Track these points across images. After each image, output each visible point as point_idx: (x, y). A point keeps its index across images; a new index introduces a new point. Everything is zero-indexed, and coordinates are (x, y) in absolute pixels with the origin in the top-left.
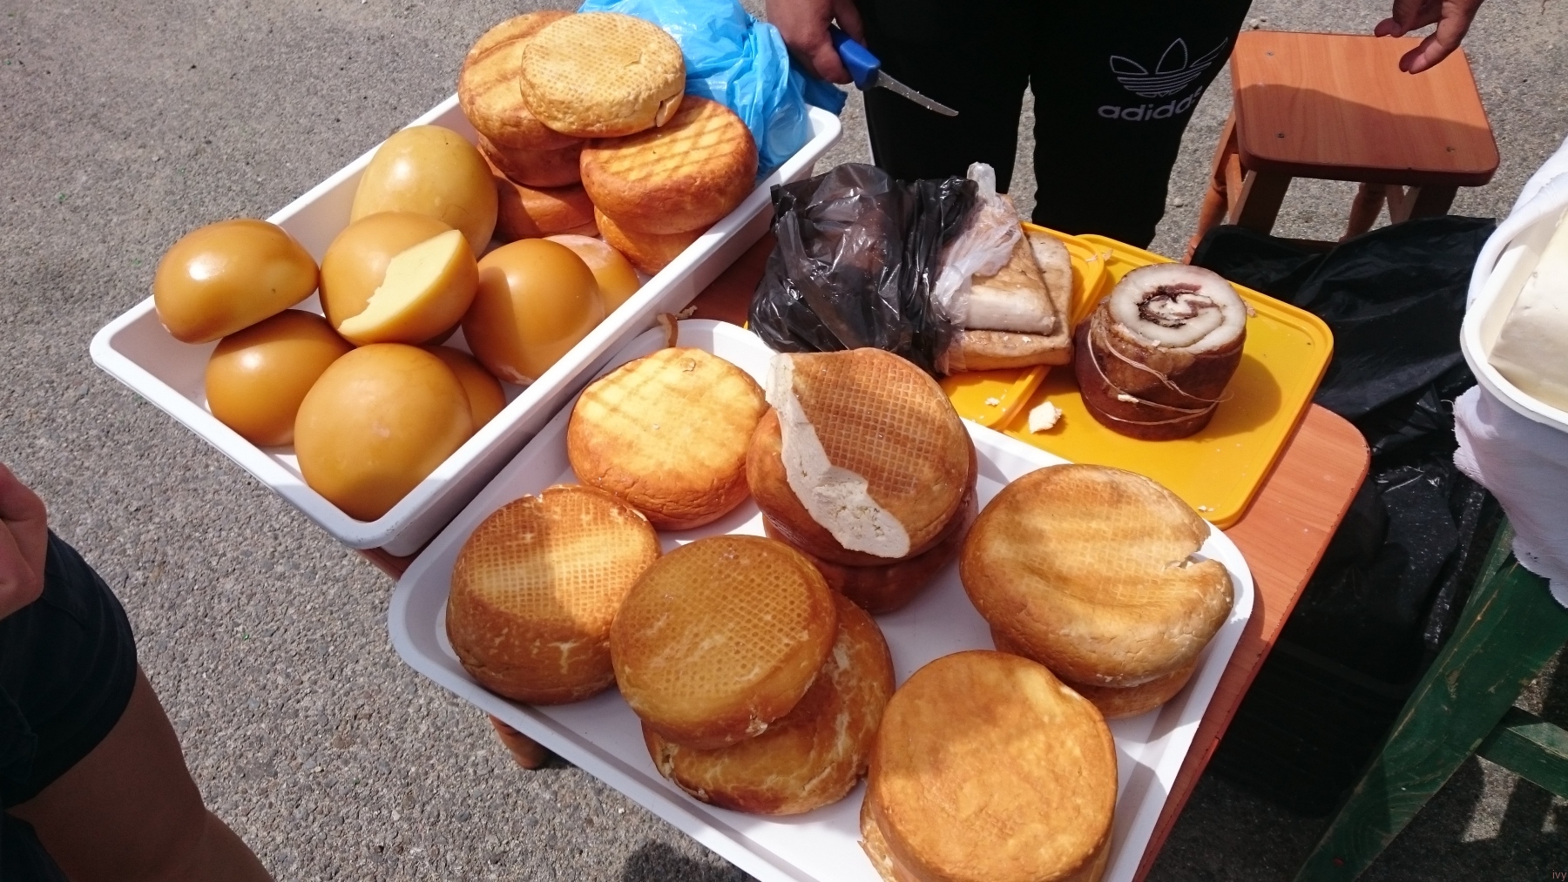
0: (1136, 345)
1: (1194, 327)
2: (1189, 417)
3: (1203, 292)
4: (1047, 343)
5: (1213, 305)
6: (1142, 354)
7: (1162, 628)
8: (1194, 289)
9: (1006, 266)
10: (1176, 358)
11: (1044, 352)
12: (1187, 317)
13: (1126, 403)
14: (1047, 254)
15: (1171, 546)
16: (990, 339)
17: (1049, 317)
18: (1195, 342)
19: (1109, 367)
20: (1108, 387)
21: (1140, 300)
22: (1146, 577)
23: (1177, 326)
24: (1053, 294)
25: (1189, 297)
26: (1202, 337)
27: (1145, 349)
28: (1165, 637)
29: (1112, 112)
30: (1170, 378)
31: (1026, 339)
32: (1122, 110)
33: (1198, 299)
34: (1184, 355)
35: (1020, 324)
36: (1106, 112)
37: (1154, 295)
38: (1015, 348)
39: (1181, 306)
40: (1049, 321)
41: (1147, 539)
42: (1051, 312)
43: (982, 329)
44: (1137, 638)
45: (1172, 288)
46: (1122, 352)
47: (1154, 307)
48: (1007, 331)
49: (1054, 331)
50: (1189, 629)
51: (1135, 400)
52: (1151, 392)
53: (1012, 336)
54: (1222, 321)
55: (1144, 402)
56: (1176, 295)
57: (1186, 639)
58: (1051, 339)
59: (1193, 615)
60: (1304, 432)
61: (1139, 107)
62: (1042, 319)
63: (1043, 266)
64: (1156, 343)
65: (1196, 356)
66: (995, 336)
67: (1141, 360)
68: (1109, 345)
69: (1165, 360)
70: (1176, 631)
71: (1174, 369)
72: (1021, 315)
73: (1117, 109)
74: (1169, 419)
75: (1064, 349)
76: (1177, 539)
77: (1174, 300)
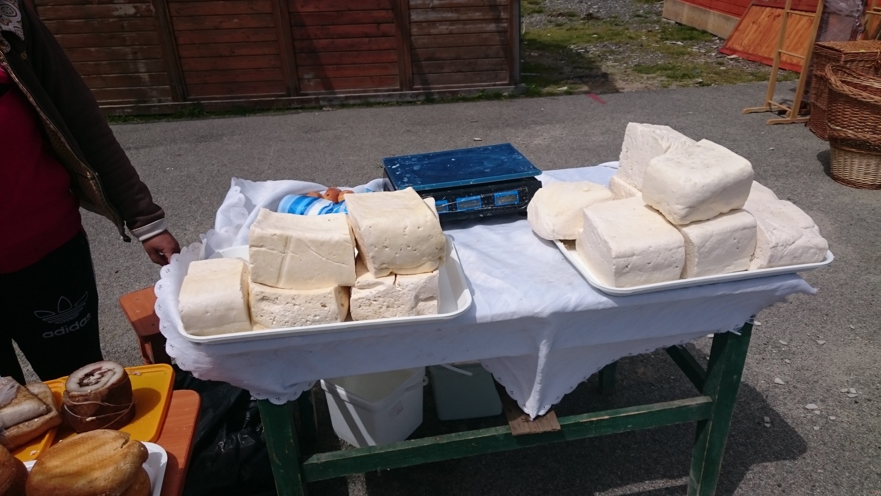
0: (82, 396)
1: (104, 380)
2: (123, 415)
3: (104, 368)
4: (47, 417)
5: (109, 370)
6: (86, 397)
7: (115, 466)
8: (100, 369)
9: (16, 397)
10: (100, 393)
11: (47, 421)
12: (100, 378)
13: (92, 421)
14: (37, 389)
15: (114, 444)
16: (19, 427)
17: (43, 406)
18: (105, 384)
19: (77, 411)
20: (81, 419)
21: (78, 381)
22: (107, 457)
23: (97, 383)
24: (44, 400)
25: (99, 372)
26: (108, 381)
27: (86, 395)
28: (118, 468)
29: (50, 335)
30: (102, 402)
31: (36, 420)
32: (53, 332)
33: (103, 371)
34: (103, 390)
35: (31, 415)
36: (46, 335)
37: (84, 378)
38: (33, 425)
39: (97, 376)
40: (43, 408)
41: (103, 447)
42: (43, 404)
43: (13, 426)
44: (107, 474)
45: (90, 372)
46: (78, 401)
47: (85, 381)
48: (26, 421)
49: (48, 411)
50: (128, 462)
51: (94, 418)
52: (98, 410)
53: (29, 422)
54: (114, 373)
55: (98, 417)
56: (93, 374)
57: (128, 466)
58: (48, 415)
59: (127, 457)
60: (174, 401)
61: (61, 328)
62: (39, 409)
63: (36, 394)
64: (89, 391)
65: (108, 388)
66: (21, 426)
67: (87, 400)
68: (72, 402)
69: (96, 395)
70: (122, 464)
71: (102, 397)
72: (29, 411)
73: (51, 332)
74: (114, 419)
75: (56, 416)
76: (116, 441)
77: (93, 376)
